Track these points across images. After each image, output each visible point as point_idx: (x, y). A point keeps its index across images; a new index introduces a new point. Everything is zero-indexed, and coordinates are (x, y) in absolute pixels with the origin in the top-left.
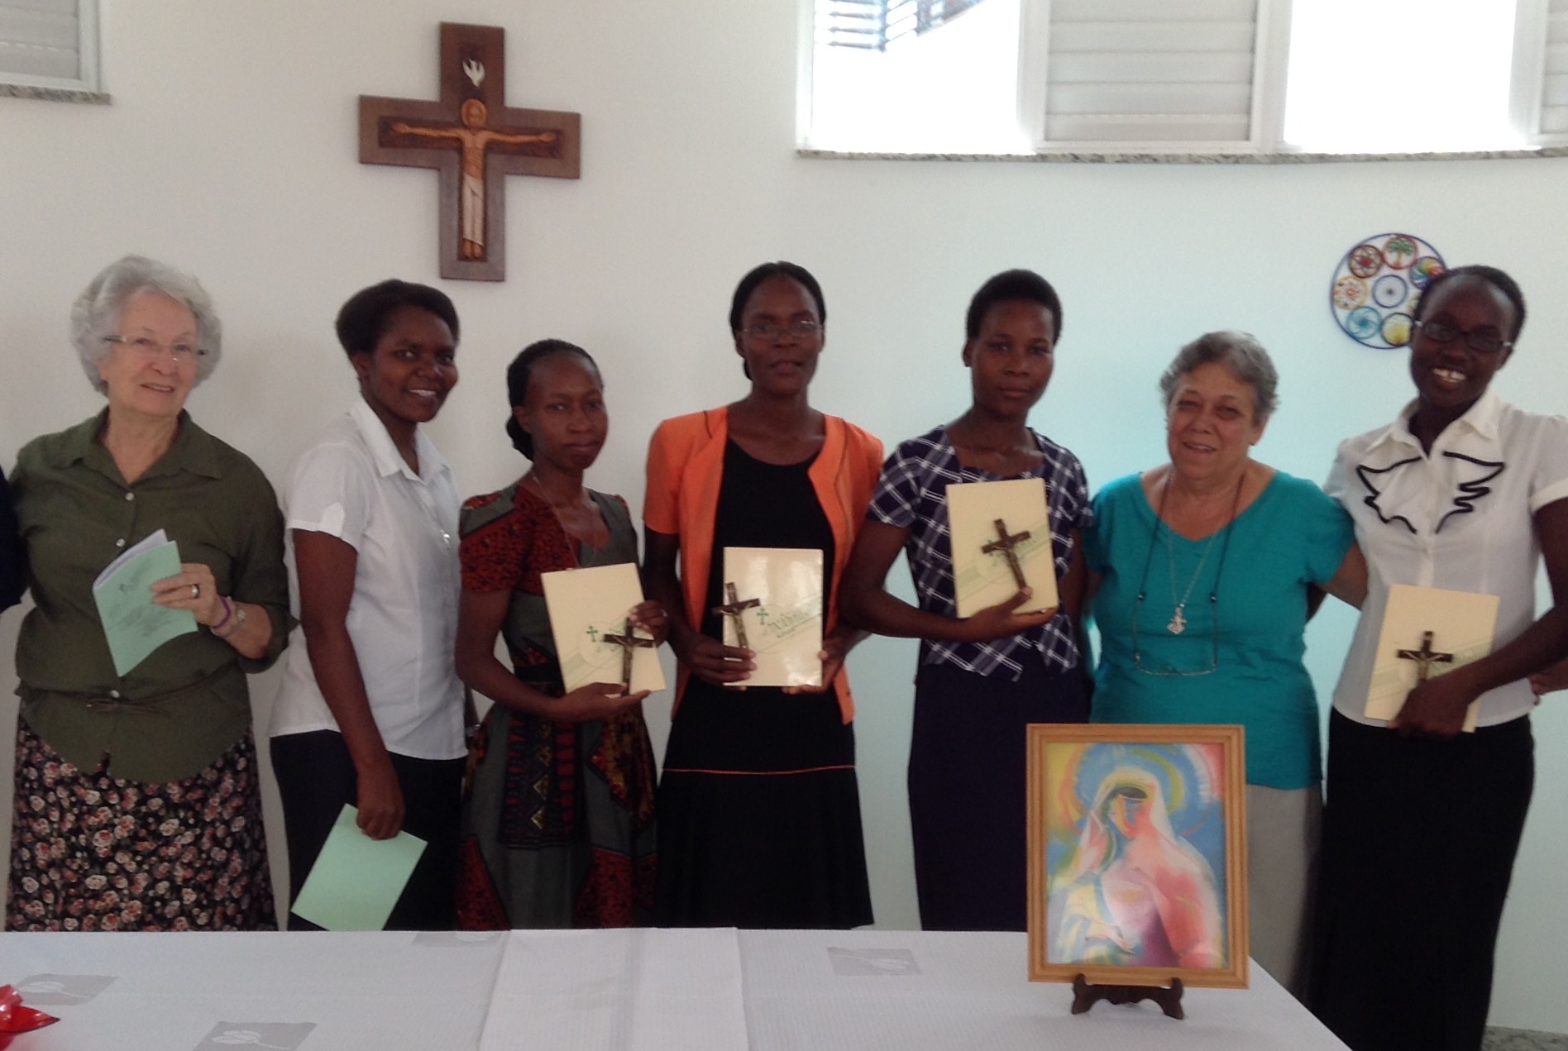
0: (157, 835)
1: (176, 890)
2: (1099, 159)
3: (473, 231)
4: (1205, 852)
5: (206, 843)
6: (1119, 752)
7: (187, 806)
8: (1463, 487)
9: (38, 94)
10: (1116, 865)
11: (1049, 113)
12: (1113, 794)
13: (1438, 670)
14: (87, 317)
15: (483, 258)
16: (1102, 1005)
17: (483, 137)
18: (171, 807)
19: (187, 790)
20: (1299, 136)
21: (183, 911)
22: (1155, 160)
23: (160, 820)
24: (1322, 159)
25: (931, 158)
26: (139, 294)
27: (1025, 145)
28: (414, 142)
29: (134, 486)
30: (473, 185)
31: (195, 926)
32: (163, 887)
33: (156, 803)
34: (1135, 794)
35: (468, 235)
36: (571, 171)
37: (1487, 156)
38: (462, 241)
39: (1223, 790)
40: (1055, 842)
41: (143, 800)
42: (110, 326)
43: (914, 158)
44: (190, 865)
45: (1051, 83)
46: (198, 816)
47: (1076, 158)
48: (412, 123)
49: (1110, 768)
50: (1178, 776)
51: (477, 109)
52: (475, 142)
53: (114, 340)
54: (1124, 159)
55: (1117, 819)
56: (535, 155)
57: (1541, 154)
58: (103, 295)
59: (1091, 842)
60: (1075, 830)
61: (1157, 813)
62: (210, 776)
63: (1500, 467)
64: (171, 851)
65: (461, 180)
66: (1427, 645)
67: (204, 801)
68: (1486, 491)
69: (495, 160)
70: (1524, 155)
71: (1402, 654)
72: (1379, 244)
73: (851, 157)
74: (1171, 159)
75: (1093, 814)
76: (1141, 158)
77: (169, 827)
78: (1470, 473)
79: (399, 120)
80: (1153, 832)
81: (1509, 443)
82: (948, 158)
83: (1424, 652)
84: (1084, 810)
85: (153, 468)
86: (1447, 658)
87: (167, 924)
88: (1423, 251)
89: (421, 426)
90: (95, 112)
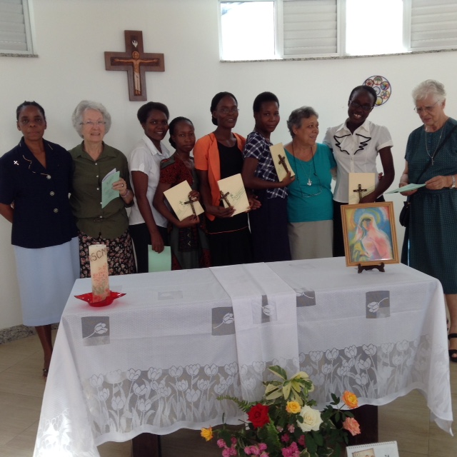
0: (114, 251)
1: (120, 265)
2: (299, 59)
3: (138, 87)
4: (386, 232)
5: (125, 252)
6: (363, 210)
7: (120, 243)
8: (361, 143)
9: (19, 56)
10: (365, 237)
11: (285, 47)
12: (363, 220)
13: (364, 194)
14: (76, 119)
15: (141, 95)
16: (364, 271)
17: (139, 61)
18: (117, 244)
19: (120, 239)
20: (350, 51)
21: (121, 270)
22: (314, 59)
23: (115, 247)
24: (357, 57)
25: (256, 61)
26: (86, 110)
27: (279, 57)
28: (120, 64)
29: (97, 161)
30: (137, 74)
31: (125, 273)
32: (117, 264)
33: (114, 243)
34: (368, 220)
35: (136, 88)
36: (162, 69)
37: (399, 54)
38: (135, 90)
39: (389, 217)
40: (350, 233)
41: (111, 243)
42: (81, 120)
43: (251, 61)
44: (122, 258)
45: (285, 39)
46: (123, 245)
47: (294, 60)
48: (120, 58)
49: (362, 214)
50: (378, 215)
51: (136, 54)
52: (136, 63)
53: (82, 124)
54: (306, 59)
55: (365, 226)
56: (152, 65)
57: (412, 53)
58: (77, 112)
59: (359, 232)
60: (355, 230)
61: (374, 224)
62: (125, 235)
63: (370, 139)
64: (118, 255)
65: (134, 73)
66: (360, 188)
67: (124, 241)
68: (366, 144)
69: (142, 68)
70: (408, 54)
71: (355, 191)
72: (373, 79)
73: (235, 62)
74: (318, 59)
75: (359, 226)
76: (311, 59)
77: (117, 249)
78: (363, 140)
79: (116, 58)
80: (373, 229)
81: (371, 132)
82: (260, 61)
83: (360, 190)
84: (356, 225)
85: (99, 156)
86: (366, 190)
87: (118, 274)
88: (384, 80)
89: (161, 141)
90: (34, 60)
